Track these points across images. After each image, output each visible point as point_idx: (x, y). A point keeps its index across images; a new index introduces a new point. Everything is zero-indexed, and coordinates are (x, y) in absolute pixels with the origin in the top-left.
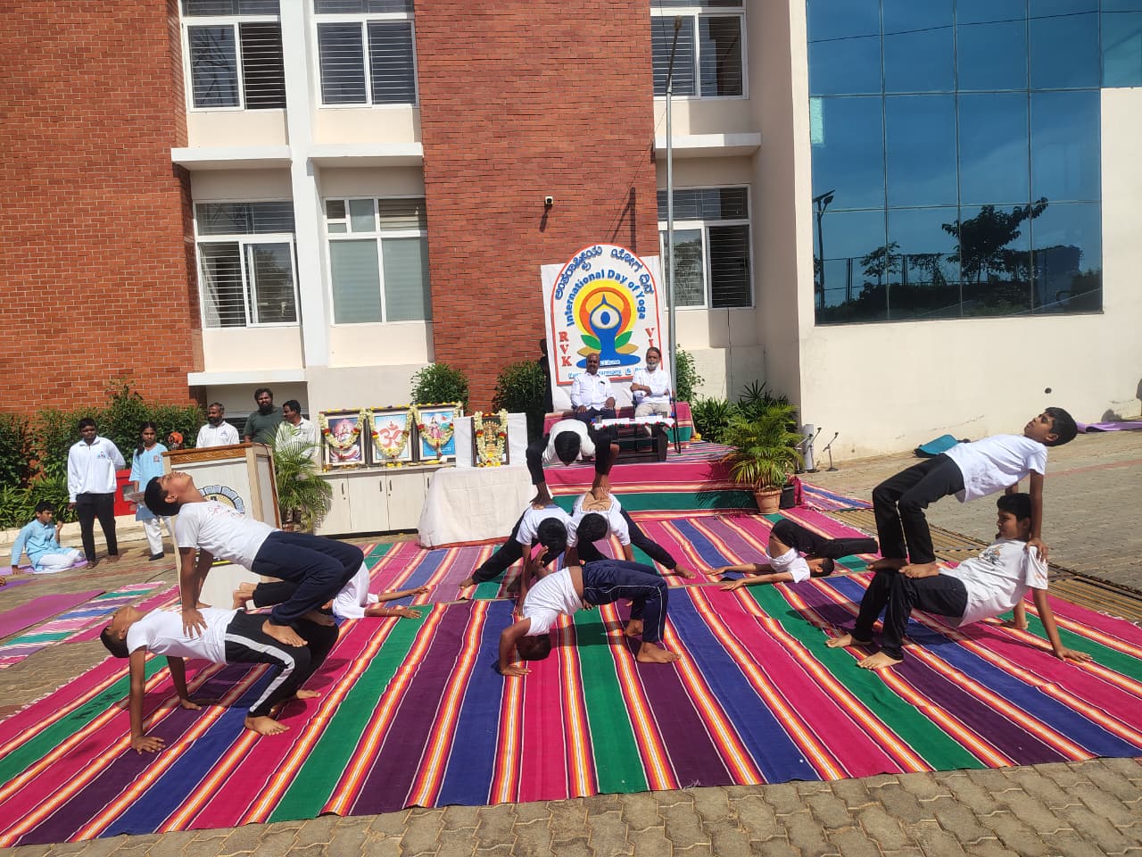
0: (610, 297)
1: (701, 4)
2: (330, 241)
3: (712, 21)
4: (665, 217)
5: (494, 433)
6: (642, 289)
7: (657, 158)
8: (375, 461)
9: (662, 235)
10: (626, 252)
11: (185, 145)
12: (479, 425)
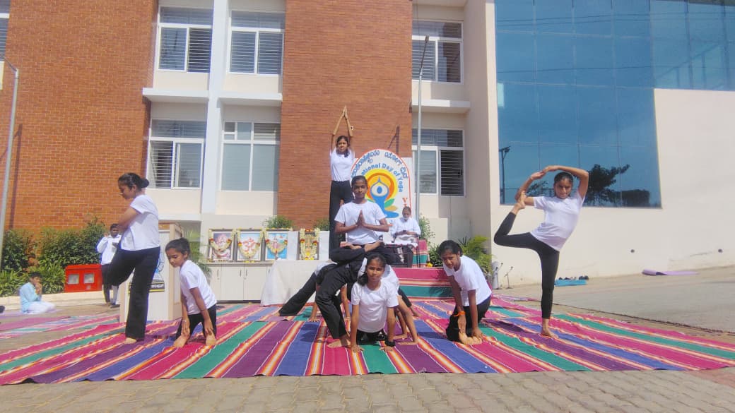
0: (383, 179)
1: (440, 36)
2: (225, 144)
3: (445, 44)
4: (416, 143)
5: (311, 241)
6: (401, 175)
7: (412, 110)
8: (238, 260)
9: (414, 153)
10: (393, 154)
11: (151, 87)
12: (303, 236)
